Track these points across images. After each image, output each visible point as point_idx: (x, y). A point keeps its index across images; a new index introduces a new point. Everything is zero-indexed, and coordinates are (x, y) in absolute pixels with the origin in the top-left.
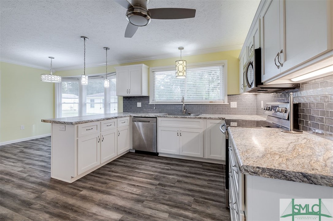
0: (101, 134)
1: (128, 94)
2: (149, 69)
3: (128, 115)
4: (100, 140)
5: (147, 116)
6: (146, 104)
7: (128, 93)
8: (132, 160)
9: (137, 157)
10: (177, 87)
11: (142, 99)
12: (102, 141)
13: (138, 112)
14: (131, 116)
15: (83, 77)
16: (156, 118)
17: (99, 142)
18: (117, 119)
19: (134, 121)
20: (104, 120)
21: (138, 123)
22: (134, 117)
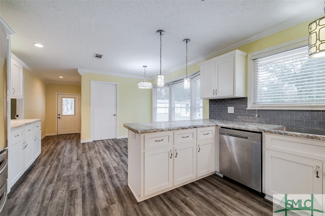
0: (174, 147)
1: (214, 96)
2: (247, 56)
3: (214, 124)
4: (173, 155)
5: (243, 127)
6: (242, 109)
7: (215, 94)
8: (216, 191)
9: (226, 188)
10: (291, 86)
11: (235, 101)
12: (176, 157)
13: (229, 120)
14: (217, 126)
15: (159, 78)
16: (261, 133)
17: (171, 158)
18: (197, 129)
19: (221, 133)
20: (178, 129)
21: (229, 138)
22: (222, 127)
